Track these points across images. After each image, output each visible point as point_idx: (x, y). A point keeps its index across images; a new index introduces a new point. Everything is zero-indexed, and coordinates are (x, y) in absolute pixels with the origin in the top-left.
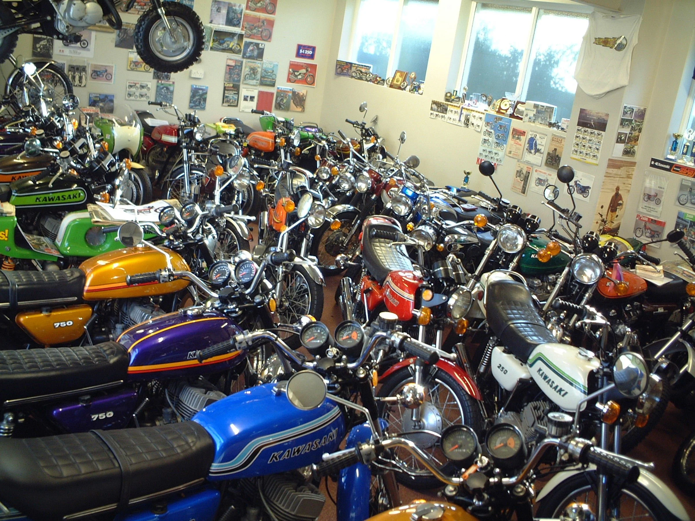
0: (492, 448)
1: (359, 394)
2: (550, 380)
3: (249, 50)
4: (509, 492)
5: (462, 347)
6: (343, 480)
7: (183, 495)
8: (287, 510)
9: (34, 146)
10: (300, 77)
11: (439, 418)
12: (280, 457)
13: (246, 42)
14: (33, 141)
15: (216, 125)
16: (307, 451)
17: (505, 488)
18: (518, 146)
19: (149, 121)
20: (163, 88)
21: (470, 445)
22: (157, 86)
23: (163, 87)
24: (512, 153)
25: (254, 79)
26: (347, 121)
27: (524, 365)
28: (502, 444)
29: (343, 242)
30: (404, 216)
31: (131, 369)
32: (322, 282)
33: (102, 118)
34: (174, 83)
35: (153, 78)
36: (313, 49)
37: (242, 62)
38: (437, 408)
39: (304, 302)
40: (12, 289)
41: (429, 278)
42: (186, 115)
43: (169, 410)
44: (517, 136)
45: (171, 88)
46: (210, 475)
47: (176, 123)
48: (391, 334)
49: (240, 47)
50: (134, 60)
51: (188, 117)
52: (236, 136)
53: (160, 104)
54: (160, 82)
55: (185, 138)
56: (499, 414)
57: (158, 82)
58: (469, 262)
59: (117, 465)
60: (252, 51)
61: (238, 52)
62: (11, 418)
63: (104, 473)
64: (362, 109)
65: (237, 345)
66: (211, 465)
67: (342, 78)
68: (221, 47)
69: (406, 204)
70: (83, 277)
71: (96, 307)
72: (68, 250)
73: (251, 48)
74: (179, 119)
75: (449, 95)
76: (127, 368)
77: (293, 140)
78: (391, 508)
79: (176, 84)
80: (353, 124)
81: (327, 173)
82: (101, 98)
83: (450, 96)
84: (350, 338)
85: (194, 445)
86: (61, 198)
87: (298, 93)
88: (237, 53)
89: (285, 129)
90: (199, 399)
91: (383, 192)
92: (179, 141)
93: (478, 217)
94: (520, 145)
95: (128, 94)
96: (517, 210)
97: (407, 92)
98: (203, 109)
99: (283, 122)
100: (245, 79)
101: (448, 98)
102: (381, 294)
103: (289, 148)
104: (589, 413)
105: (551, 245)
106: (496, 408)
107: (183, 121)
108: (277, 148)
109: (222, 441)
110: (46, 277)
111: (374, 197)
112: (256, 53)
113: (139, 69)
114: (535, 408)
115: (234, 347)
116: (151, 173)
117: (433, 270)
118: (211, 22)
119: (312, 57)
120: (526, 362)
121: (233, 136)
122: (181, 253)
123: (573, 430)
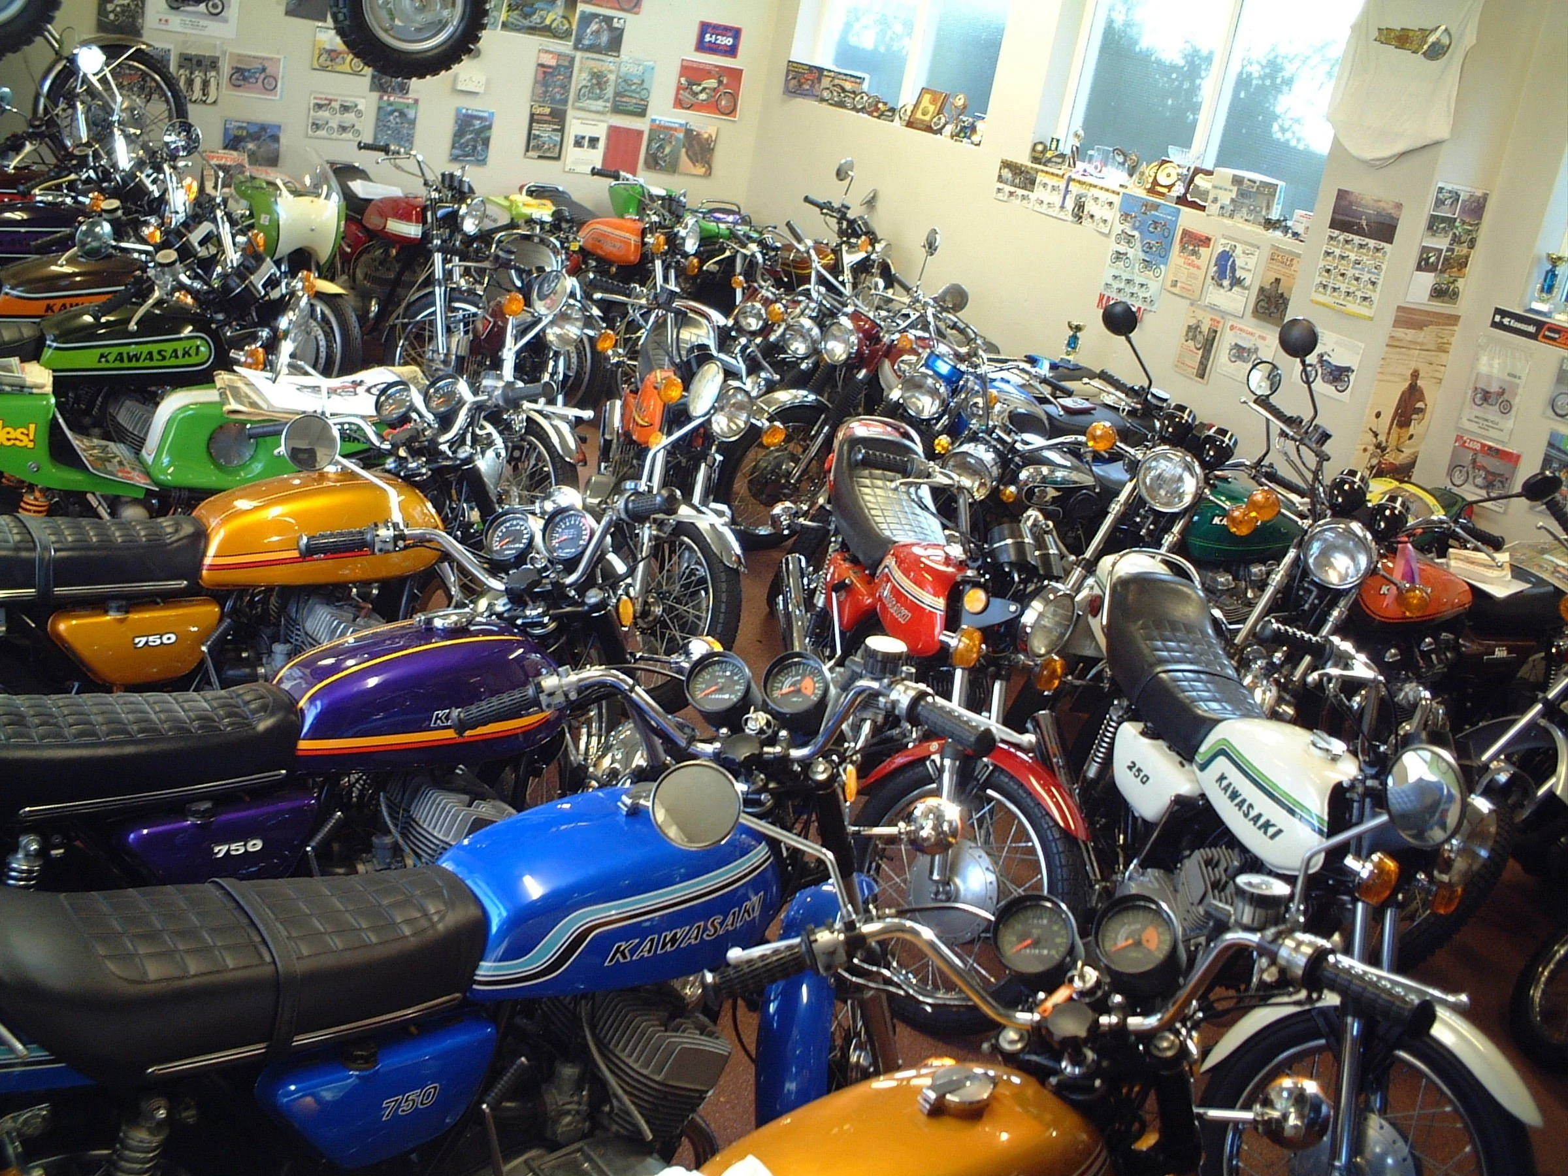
0: (1107, 948)
1: (814, 817)
2: (1244, 801)
3: (588, 31)
4: (1141, 1047)
5: (1049, 720)
6: (772, 1008)
7: (413, 1029)
8: (645, 1072)
9: (97, 237)
10: (703, 96)
11: (992, 877)
12: (633, 952)
13: (583, 13)
14: (94, 224)
15: (511, 201)
16: (693, 942)
17: (1133, 1038)
18: (1192, 270)
19: (359, 187)
20: (392, 113)
21: (1058, 940)
22: (379, 108)
23: (395, 111)
24: (1179, 284)
25: (599, 98)
26: (807, 199)
27: (1187, 767)
28: (1130, 941)
29: (788, 474)
30: (928, 420)
31: (303, 745)
32: (740, 563)
33: (253, 178)
34: (416, 101)
35: (371, 90)
36: (736, 33)
37: (573, 59)
38: (988, 854)
39: (697, 607)
40: (41, 559)
41: (980, 562)
42: (443, 175)
43: (388, 840)
44: (1191, 248)
45: (411, 114)
46: (475, 987)
47: (421, 193)
48: (890, 686)
49: (570, 23)
50: (328, 47)
51: (447, 183)
52: (556, 227)
53: (385, 149)
54: (385, 98)
55: (439, 228)
56: (1127, 874)
57: (381, 98)
58: (1072, 529)
59: (268, 959)
60: (597, 33)
61: (566, 35)
62: (34, 847)
63: (241, 974)
64: (841, 174)
65: (543, 698)
66: (476, 967)
67: (800, 101)
68: (526, 23)
69: (934, 393)
70: (201, 536)
71: (229, 604)
72: (168, 473)
73: (594, 27)
74: (426, 184)
75: (1040, 148)
76: (296, 744)
77: (684, 239)
78: (877, 1073)
79: (421, 105)
80: (821, 207)
81: (758, 316)
82: (252, 130)
83: (1044, 152)
84: (798, 692)
85: (441, 919)
86: (156, 356)
87: (698, 134)
88: (561, 38)
89: (666, 214)
90: (456, 816)
91: (882, 363)
92: (425, 234)
93: (1095, 429)
94: (1198, 267)
95: (314, 124)
96: (1185, 416)
97: (944, 139)
98: (482, 162)
99: (663, 198)
100: (579, 98)
101: (1037, 155)
102: (872, 595)
103: (673, 257)
104: (1331, 878)
105: (1259, 497)
106: (1121, 860)
107: (435, 190)
108: (646, 258)
109: (505, 914)
110: (117, 534)
111: (862, 375)
112: (604, 39)
113: (339, 68)
114: (1208, 862)
115: (536, 702)
116: (360, 304)
117: (991, 545)
119: (732, 51)
120: (1191, 760)
121: (547, 227)
122: (422, 487)
123: (1291, 915)
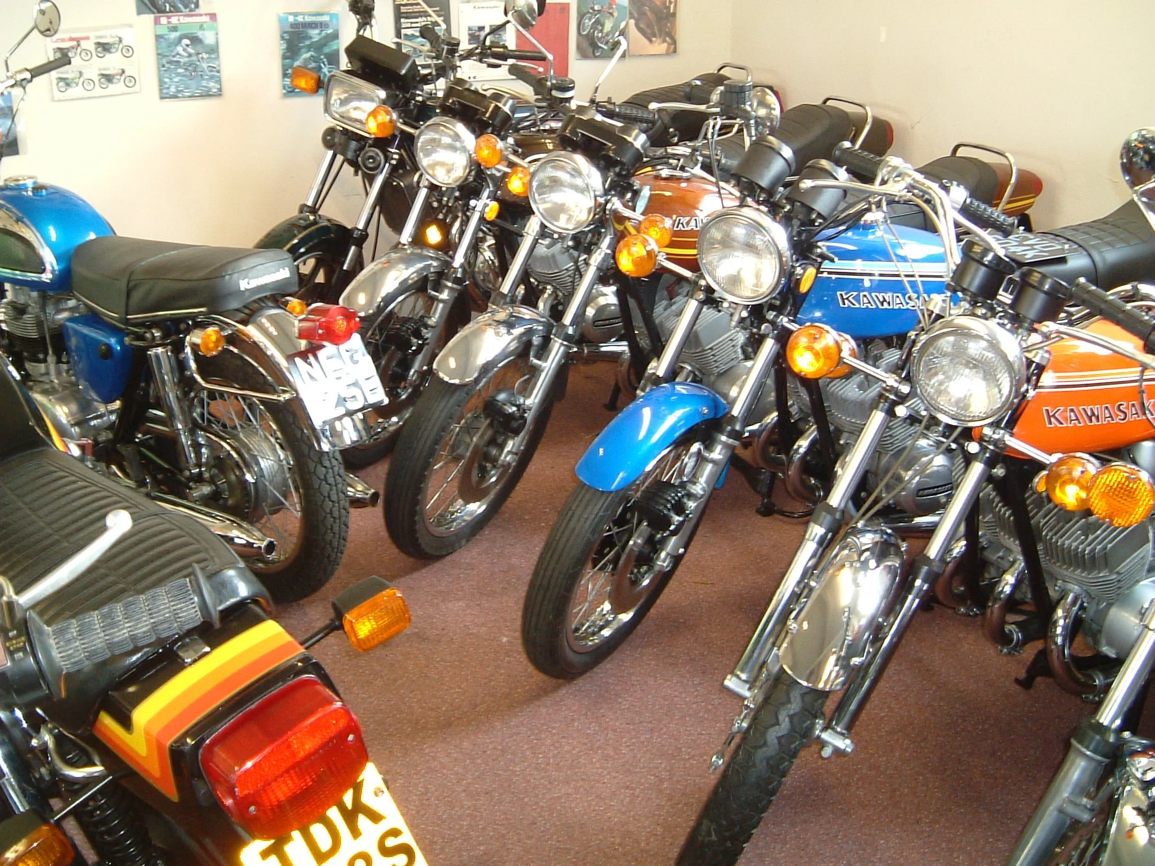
22: (158, 37)
23: (181, 38)
34: (213, 16)
35: (139, 12)
45: (208, 38)
54: (164, 21)
57: (157, 22)
79: (222, 21)
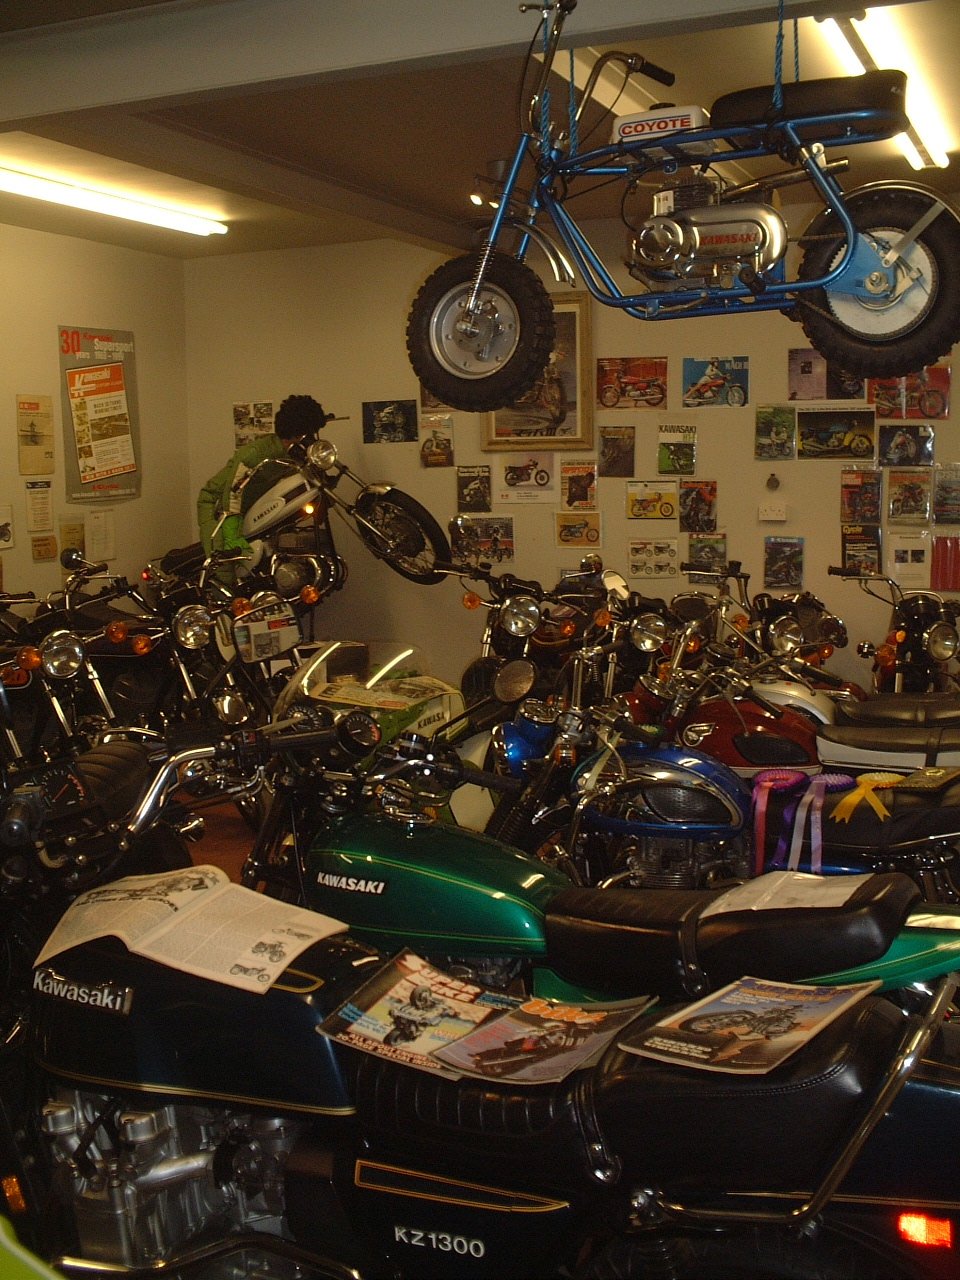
3: (892, 445)
13: (883, 429)
20: (702, 549)
22: (691, 546)
23: (705, 547)
25: (917, 510)
34: (724, 536)
35: (681, 531)
37: (879, 475)
45: (720, 548)
49: (870, 441)
50: (639, 498)
54: (695, 536)
57: (691, 537)
60: (903, 445)
61: (868, 453)
68: (824, 448)
73: (898, 439)
79: (729, 539)
88: (863, 457)
95: (634, 566)
98: (798, 586)
112: (910, 450)
113: (650, 515)
118: (793, 397)
